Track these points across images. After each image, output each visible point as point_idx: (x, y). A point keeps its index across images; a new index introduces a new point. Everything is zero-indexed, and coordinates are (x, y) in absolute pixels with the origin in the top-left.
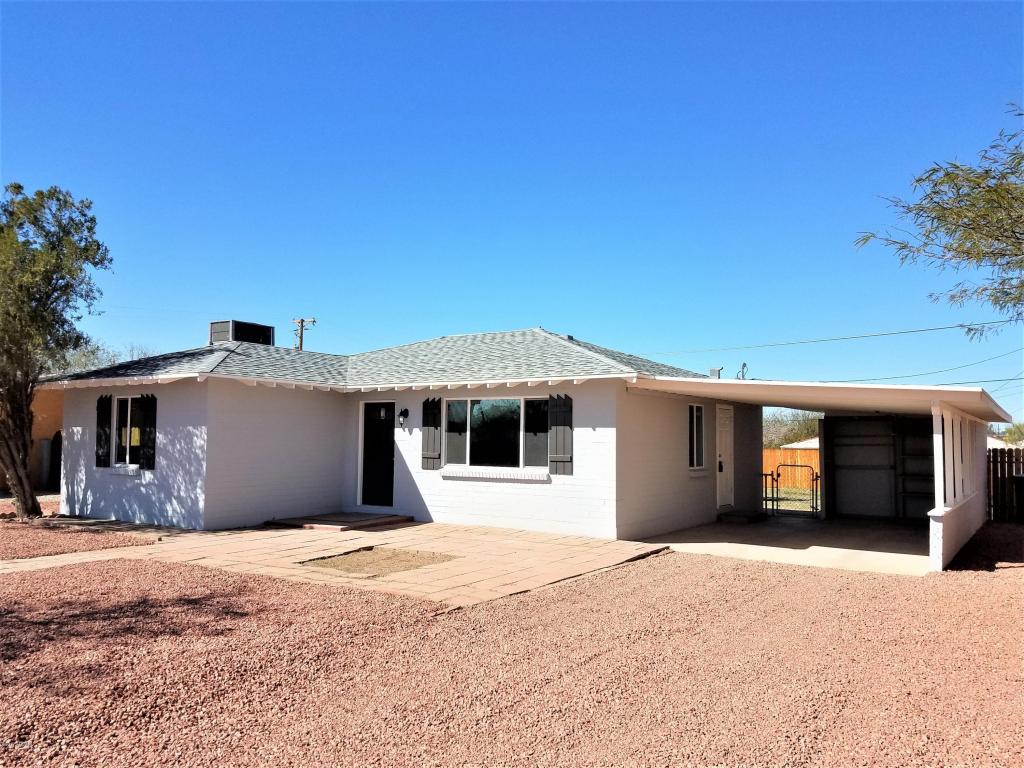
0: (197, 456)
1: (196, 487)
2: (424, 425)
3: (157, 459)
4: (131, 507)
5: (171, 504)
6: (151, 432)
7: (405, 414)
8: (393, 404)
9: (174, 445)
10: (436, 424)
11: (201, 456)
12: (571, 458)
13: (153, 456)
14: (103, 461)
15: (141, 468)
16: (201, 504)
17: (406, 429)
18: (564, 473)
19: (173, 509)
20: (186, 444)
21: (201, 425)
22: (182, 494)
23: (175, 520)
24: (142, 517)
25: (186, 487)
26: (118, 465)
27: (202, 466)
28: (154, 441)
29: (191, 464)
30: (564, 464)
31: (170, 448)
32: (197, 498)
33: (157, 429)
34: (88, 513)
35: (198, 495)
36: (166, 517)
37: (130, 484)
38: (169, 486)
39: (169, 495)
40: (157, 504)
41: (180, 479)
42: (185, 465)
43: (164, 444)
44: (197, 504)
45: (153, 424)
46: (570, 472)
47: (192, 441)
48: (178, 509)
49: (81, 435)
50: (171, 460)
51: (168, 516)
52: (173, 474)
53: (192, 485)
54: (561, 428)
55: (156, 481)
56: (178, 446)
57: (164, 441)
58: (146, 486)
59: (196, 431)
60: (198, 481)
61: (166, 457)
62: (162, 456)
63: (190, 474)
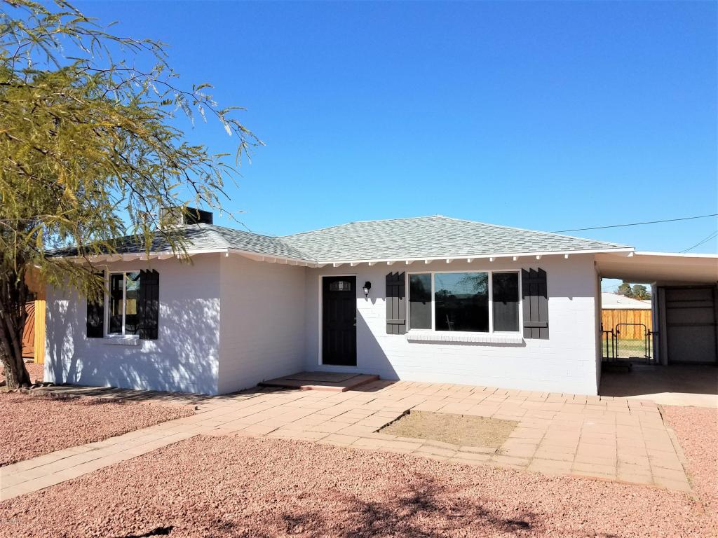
0: (208, 327)
1: (208, 355)
2: (388, 295)
3: (160, 329)
4: (129, 375)
5: (178, 370)
6: (152, 304)
7: (368, 285)
8: (354, 278)
9: (180, 317)
10: (401, 295)
11: (213, 325)
12: (547, 324)
13: (157, 326)
14: (95, 331)
15: (142, 337)
16: (215, 370)
17: (369, 299)
18: (540, 337)
19: (179, 376)
20: (195, 313)
21: (213, 297)
22: (191, 361)
23: (182, 386)
24: (144, 383)
25: (196, 355)
26: (111, 336)
27: (214, 334)
28: (157, 313)
29: (201, 334)
30: (538, 329)
31: (176, 318)
32: (209, 365)
33: (160, 302)
34: (78, 380)
35: (211, 362)
36: (172, 384)
37: (128, 352)
38: (176, 353)
39: (175, 363)
40: (161, 372)
41: (189, 348)
42: (195, 334)
43: (168, 315)
44: (210, 370)
45: (156, 296)
46: (546, 337)
47: (202, 312)
48: (187, 376)
49: (68, 307)
50: (178, 330)
51: (174, 383)
52: (180, 343)
53: (203, 352)
54: (535, 298)
55: (159, 350)
56: (186, 317)
57: (169, 312)
58: (147, 355)
59: (207, 303)
60: (210, 349)
61: (171, 328)
62: (166, 326)
63: (201, 343)
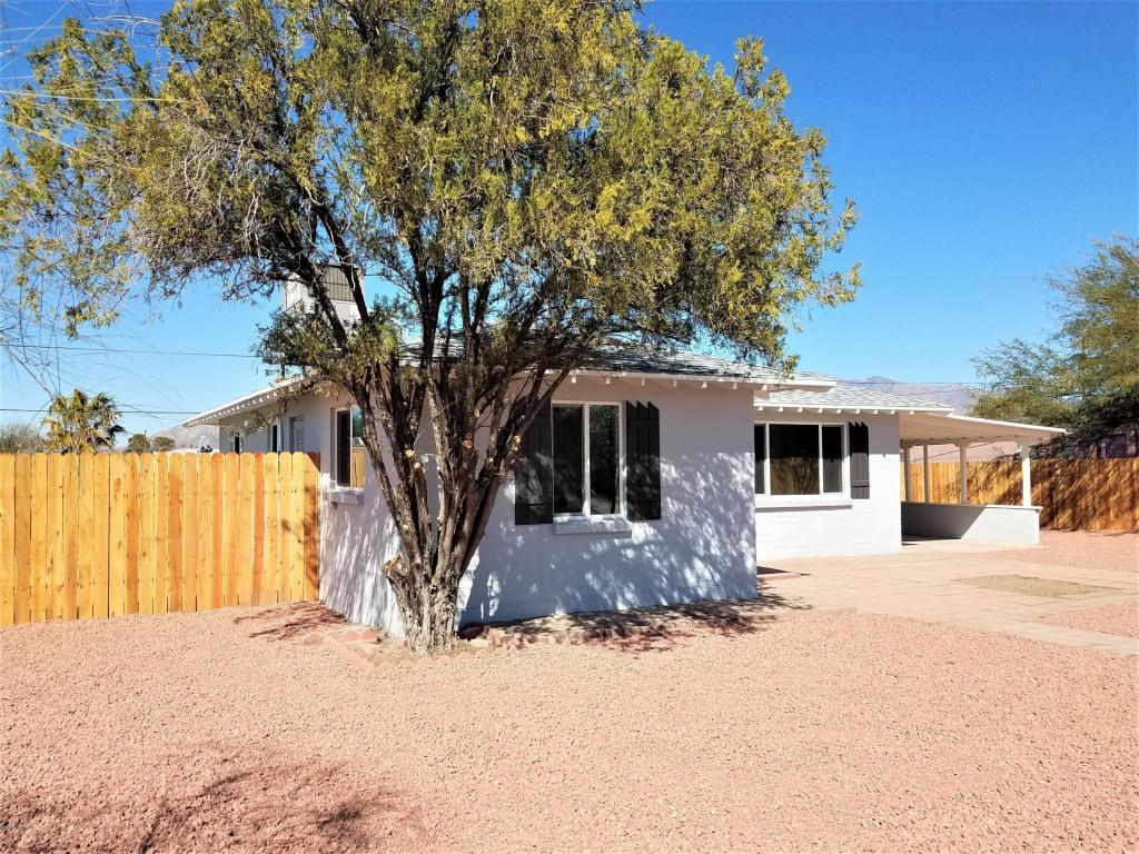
0: (738, 497)
1: (739, 540)
3: (664, 503)
4: (605, 584)
5: (692, 567)
6: (650, 462)
9: (694, 484)
11: (746, 495)
12: (868, 483)
13: (657, 498)
14: (534, 513)
15: (632, 517)
16: (750, 562)
19: (696, 576)
20: (717, 478)
21: (743, 452)
22: (715, 551)
23: (702, 592)
24: (629, 596)
25: (721, 541)
27: (749, 508)
28: (656, 477)
29: (727, 508)
30: (861, 489)
31: (687, 485)
32: (741, 555)
33: (662, 458)
34: (491, 614)
35: (744, 550)
36: (685, 590)
37: (600, 547)
38: (686, 541)
39: (687, 555)
40: (666, 573)
41: (710, 530)
42: (718, 509)
43: (675, 480)
44: (743, 563)
45: (654, 449)
47: (729, 476)
48: (707, 575)
50: (691, 504)
51: (688, 587)
52: (694, 525)
53: (732, 537)
54: (860, 454)
55: (660, 537)
56: (703, 483)
57: (674, 474)
58: (638, 548)
59: (734, 461)
60: (741, 531)
61: (680, 500)
62: (672, 498)
63: (727, 523)
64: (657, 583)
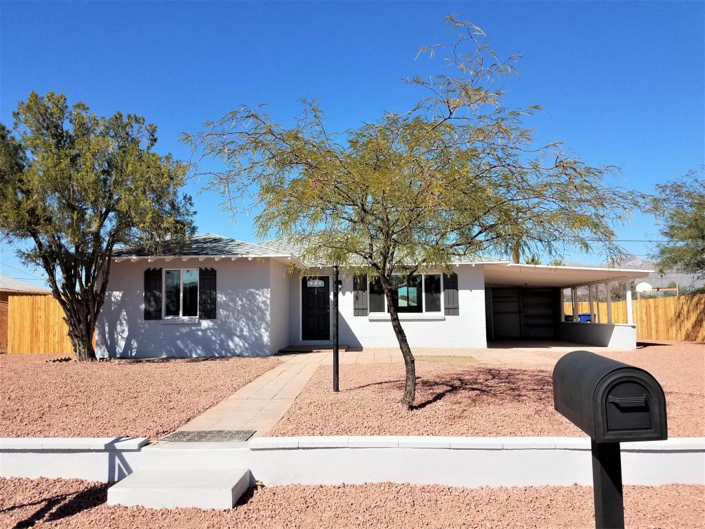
0: (259, 308)
1: (261, 328)
2: (354, 290)
3: (217, 312)
4: (186, 346)
5: (233, 341)
6: (211, 294)
7: (340, 283)
9: (235, 303)
11: (264, 308)
12: (458, 306)
13: (215, 310)
14: (153, 315)
15: (200, 317)
16: (266, 339)
17: (340, 292)
18: (454, 315)
19: (235, 344)
20: (248, 300)
21: (263, 288)
22: (246, 333)
23: (237, 351)
24: (199, 352)
25: (249, 329)
26: (166, 318)
27: (265, 314)
28: (214, 301)
29: (253, 314)
30: (453, 310)
31: (231, 303)
32: (261, 336)
33: (218, 292)
34: (133, 354)
35: (263, 334)
36: (228, 350)
37: (185, 330)
38: (230, 329)
39: (230, 335)
40: (218, 342)
41: (243, 324)
42: (248, 314)
43: (225, 301)
44: (262, 340)
45: (214, 288)
46: (458, 314)
47: (255, 299)
48: (241, 344)
49: (122, 298)
50: (233, 312)
51: (230, 349)
52: (235, 321)
53: (256, 327)
54: (451, 290)
55: (216, 327)
56: (240, 302)
57: (225, 299)
58: (204, 331)
59: (258, 292)
60: (261, 324)
61: (227, 310)
62: (223, 309)
63: (253, 320)
64: (213, 347)
